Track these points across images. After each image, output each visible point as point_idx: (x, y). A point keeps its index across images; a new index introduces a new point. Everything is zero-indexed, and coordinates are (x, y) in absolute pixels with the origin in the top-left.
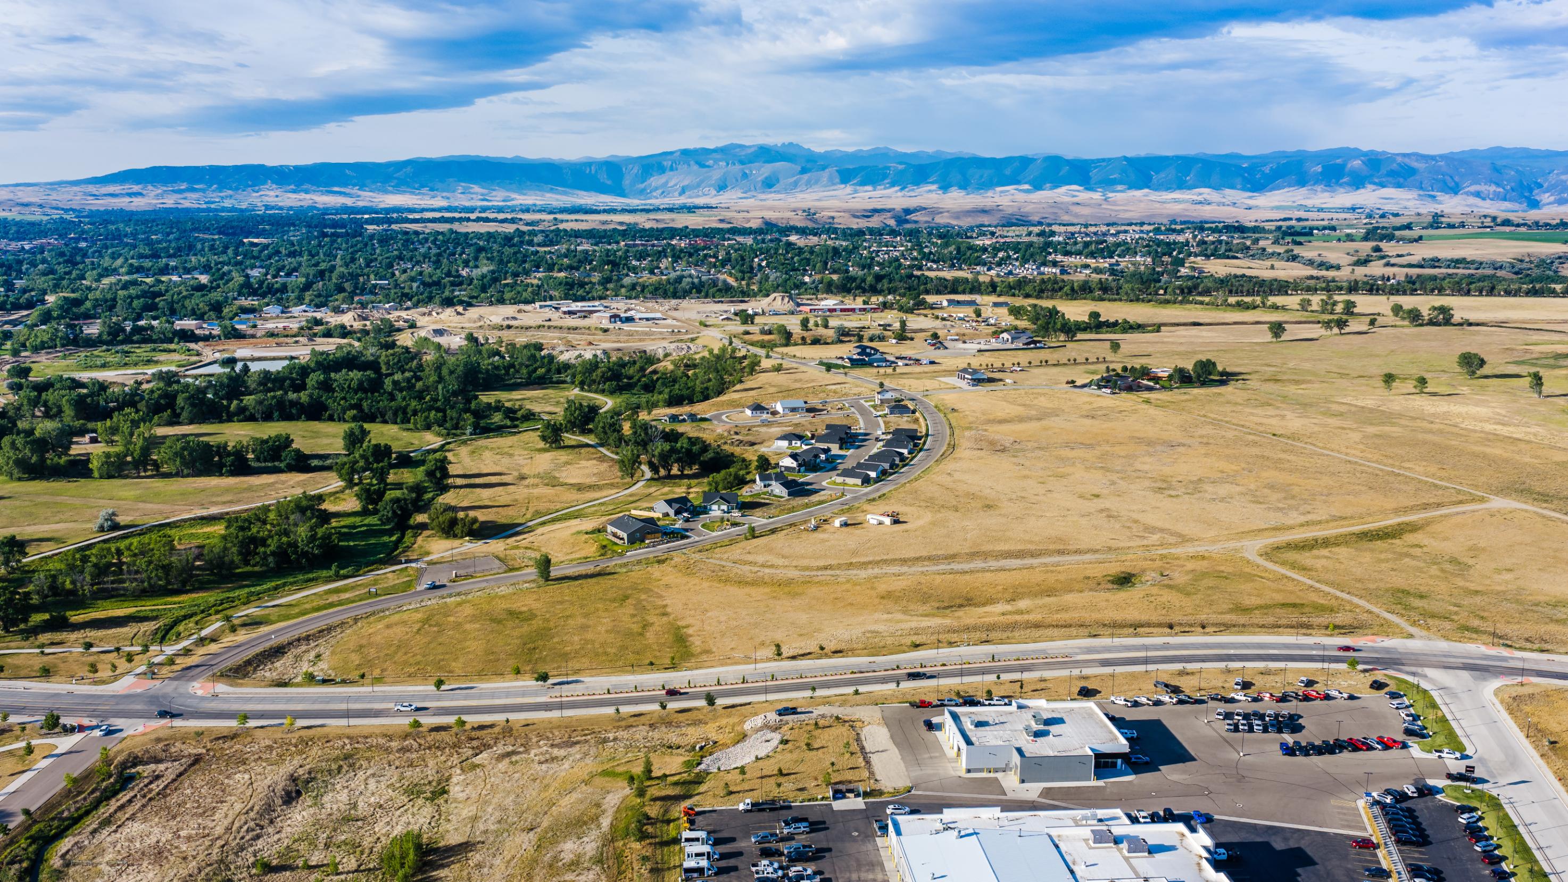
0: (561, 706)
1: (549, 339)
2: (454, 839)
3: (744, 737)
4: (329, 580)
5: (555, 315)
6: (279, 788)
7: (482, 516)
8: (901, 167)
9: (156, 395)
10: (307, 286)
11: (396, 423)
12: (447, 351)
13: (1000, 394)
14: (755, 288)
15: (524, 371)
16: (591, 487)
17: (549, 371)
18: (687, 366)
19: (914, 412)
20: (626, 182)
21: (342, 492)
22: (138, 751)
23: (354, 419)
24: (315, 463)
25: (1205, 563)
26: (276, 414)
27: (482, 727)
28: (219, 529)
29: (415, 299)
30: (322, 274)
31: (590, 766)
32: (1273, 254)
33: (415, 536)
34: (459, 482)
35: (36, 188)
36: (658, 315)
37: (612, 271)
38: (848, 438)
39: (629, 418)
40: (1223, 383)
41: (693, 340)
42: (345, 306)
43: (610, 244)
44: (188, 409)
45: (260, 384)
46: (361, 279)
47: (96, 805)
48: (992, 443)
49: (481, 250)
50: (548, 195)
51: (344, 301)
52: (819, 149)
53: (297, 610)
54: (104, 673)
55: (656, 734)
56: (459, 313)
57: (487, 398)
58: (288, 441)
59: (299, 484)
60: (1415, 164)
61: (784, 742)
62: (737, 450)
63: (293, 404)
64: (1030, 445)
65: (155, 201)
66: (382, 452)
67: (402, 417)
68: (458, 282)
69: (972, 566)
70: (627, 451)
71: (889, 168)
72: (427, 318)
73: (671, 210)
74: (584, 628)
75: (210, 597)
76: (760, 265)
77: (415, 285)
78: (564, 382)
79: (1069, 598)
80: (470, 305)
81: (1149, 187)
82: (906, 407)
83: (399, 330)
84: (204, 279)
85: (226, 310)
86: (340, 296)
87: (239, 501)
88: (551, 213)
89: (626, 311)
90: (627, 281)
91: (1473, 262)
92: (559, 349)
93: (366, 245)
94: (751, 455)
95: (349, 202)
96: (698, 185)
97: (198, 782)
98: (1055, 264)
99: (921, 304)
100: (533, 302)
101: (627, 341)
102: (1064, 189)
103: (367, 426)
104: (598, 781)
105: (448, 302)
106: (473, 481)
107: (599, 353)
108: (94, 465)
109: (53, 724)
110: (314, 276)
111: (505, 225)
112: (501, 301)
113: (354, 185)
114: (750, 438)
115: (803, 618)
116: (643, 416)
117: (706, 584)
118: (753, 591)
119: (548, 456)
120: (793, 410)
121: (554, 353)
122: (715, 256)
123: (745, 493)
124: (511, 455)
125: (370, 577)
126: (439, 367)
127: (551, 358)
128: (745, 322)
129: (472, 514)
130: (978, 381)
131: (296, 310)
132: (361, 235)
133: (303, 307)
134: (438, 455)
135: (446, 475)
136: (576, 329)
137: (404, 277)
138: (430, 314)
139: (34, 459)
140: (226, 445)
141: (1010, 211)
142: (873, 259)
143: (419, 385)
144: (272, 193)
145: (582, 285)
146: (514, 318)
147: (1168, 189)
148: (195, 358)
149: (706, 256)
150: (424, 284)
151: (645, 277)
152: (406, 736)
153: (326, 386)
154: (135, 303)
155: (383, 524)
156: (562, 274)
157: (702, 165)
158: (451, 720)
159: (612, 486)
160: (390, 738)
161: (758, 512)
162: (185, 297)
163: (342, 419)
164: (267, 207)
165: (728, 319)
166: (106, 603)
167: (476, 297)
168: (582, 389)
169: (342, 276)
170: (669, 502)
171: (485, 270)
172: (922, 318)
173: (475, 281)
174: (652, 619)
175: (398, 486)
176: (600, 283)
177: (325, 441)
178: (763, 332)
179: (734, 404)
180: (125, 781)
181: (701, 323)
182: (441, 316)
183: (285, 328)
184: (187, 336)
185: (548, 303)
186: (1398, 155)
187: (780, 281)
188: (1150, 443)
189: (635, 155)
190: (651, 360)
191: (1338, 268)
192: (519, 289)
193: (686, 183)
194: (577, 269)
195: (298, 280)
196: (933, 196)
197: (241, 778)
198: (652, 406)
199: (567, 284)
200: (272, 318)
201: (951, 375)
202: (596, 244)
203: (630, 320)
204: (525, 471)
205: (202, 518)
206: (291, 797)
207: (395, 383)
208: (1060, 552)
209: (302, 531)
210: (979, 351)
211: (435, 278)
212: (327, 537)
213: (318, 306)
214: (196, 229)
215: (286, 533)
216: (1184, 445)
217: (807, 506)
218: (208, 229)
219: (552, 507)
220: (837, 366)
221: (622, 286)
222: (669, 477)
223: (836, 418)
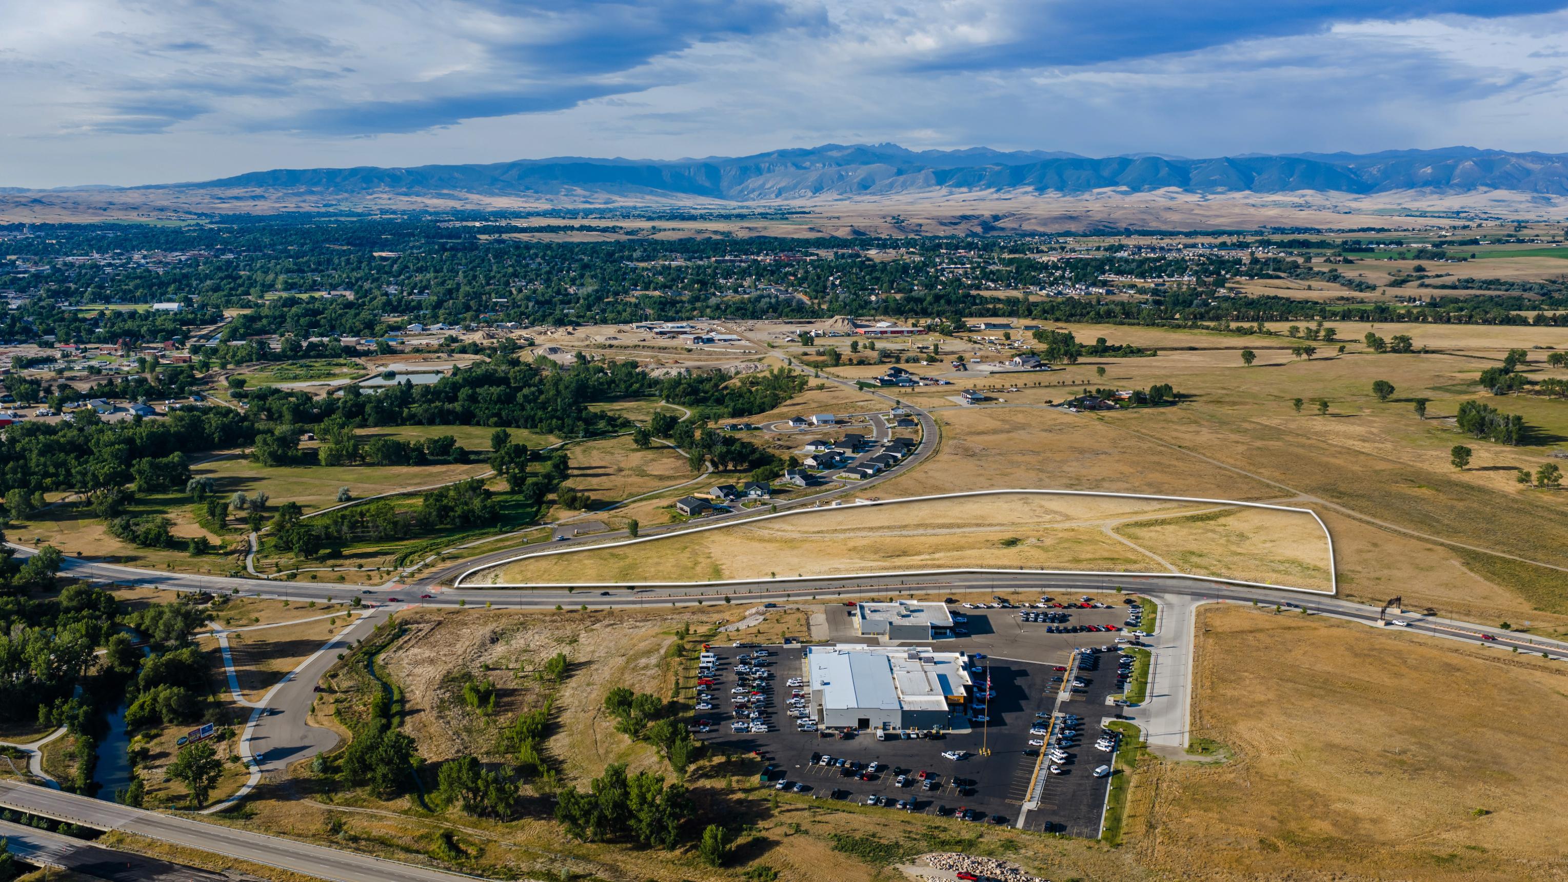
0: (642, 602)
1: (643, 357)
2: (583, 660)
3: (745, 618)
4: (496, 534)
5: (648, 335)
6: (488, 636)
7: (593, 496)
8: (997, 168)
9: (349, 404)
10: (439, 305)
11: (526, 428)
12: (562, 367)
13: (989, 411)
14: (824, 307)
15: (623, 386)
16: (669, 478)
17: (642, 385)
18: (752, 383)
19: (917, 425)
20: (724, 184)
21: (495, 478)
22: (407, 618)
23: (496, 425)
24: (472, 457)
25: (1072, 534)
26: (438, 420)
27: (596, 611)
28: (419, 502)
29: (531, 318)
30: (450, 292)
31: (657, 630)
32: (1318, 273)
33: (549, 508)
34: (576, 472)
35: (166, 191)
36: (734, 337)
37: (700, 290)
38: (858, 443)
39: (701, 427)
40: (1173, 403)
41: (760, 360)
42: (473, 325)
43: (701, 259)
44: (374, 415)
45: (423, 396)
46: (484, 298)
47: (392, 641)
48: (966, 450)
49: (585, 267)
50: (648, 197)
51: (472, 320)
52: (917, 149)
53: (478, 551)
54: (376, 580)
55: (695, 617)
56: (569, 333)
57: (595, 408)
58: (452, 441)
59: (464, 472)
60: (1530, 166)
61: (765, 620)
62: (777, 452)
63: (450, 412)
64: (994, 452)
65: (277, 205)
66: (520, 450)
67: (531, 423)
68: (568, 300)
69: (915, 532)
70: (695, 452)
71: (985, 169)
72: (543, 337)
73: (764, 216)
74: (658, 564)
75: (424, 542)
76: (833, 284)
77: (531, 304)
78: (654, 395)
79: (969, 552)
80: (579, 324)
81: (1250, 189)
82: (912, 421)
83: (521, 347)
84: (350, 296)
85: (377, 328)
86: (469, 314)
87: (425, 484)
88: (650, 219)
89: (708, 332)
90: (713, 301)
91: (1505, 283)
92: (651, 367)
93: (483, 260)
94: (786, 456)
95: (458, 205)
96: (794, 187)
97: (443, 632)
98: (1104, 284)
99: (961, 327)
100: (631, 322)
101: (706, 360)
102: (1162, 191)
103: (509, 430)
104: (661, 636)
105: (560, 322)
106: (586, 472)
107: (683, 370)
108: (322, 455)
109: (357, 603)
110: (444, 295)
111: (607, 234)
112: (604, 321)
113: (462, 188)
114: (788, 444)
115: (796, 560)
116: (711, 425)
117: (738, 541)
118: (768, 545)
119: (639, 454)
120: (825, 422)
121: (647, 370)
122: (794, 275)
123: (776, 484)
124: (612, 454)
125: (522, 532)
126: (557, 381)
127: (644, 375)
128: (805, 344)
129: (586, 494)
130: (976, 400)
131: (435, 328)
132: (477, 248)
133: (440, 325)
134: (559, 453)
135: (567, 468)
136: (665, 348)
137: (520, 296)
138: (545, 333)
139: (280, 452)
140: (409, 443)
141: (1098, 217)
142: (937, 277)
143: (542, 397)
144: (385, 196)
145: (673, 303)
146: (615, 338)
147: (1272, 190)
148: (362, 372)
149: (786, 274)
150: (537, 302)
151: (730, 296)
152: (554, 615)
153: (473, 398)
154: (302, 320)
155: (527, 499)
156: (657, 293)
157: (797, 166)
158: (579, 607)
159: (684, 477)
160: (545, 615)
161: (782, 496)
162: (340, 315)
163: (486, 425)
164: (383, 212)
165: (792, 341)
166: (359, 545)
167: (583, 317)
168: (668, 402)
169: (467, 294)
170: (721, 488)
171: (590, 289)
172: (958, 340)
173: (581, 301)
174: (700, 560)
175: (535, 475)
176: (689, 302)
177: (477, 441)
178: (819, 354)
179: (782, 416)
180: (403, 632)
181: (769, 345)
182: (555, 335)
183: (427, 345)
184: (351, 352)
185: (644, 324)
186: (1513, 155)
187: (848, 301)
188: (1082, 451)
189: (734, 156)
190: (723, 377)
191: (1373, 288)
192: (620, 308)
193: (783, 184)
194: (670, 288)
195: (429, 298)
196: (1029, 198)
197: (465, 631)
198: (718, 417)
199: (661, 303)
200: (415, 335)
201: (959, 395)
202: (689, 260)
203: (710, 341)
204: (622, 465)
205: (404, 494)
206: (494, 641)
207: (525, 396)
208: (978, 525)
209: (477, 503)
210: (992, 373)
211: (547, 297)
212: (493, 507)
213: (452, 324)
214: (327, 240)
215: (466, 504)
216: (1106, 453)
217: (817, 493)
218: (337, 240)
219: (641, 490)
220: (870, 386)
221: (708, 307)
222: (726, 471)
223: (855, 428)
